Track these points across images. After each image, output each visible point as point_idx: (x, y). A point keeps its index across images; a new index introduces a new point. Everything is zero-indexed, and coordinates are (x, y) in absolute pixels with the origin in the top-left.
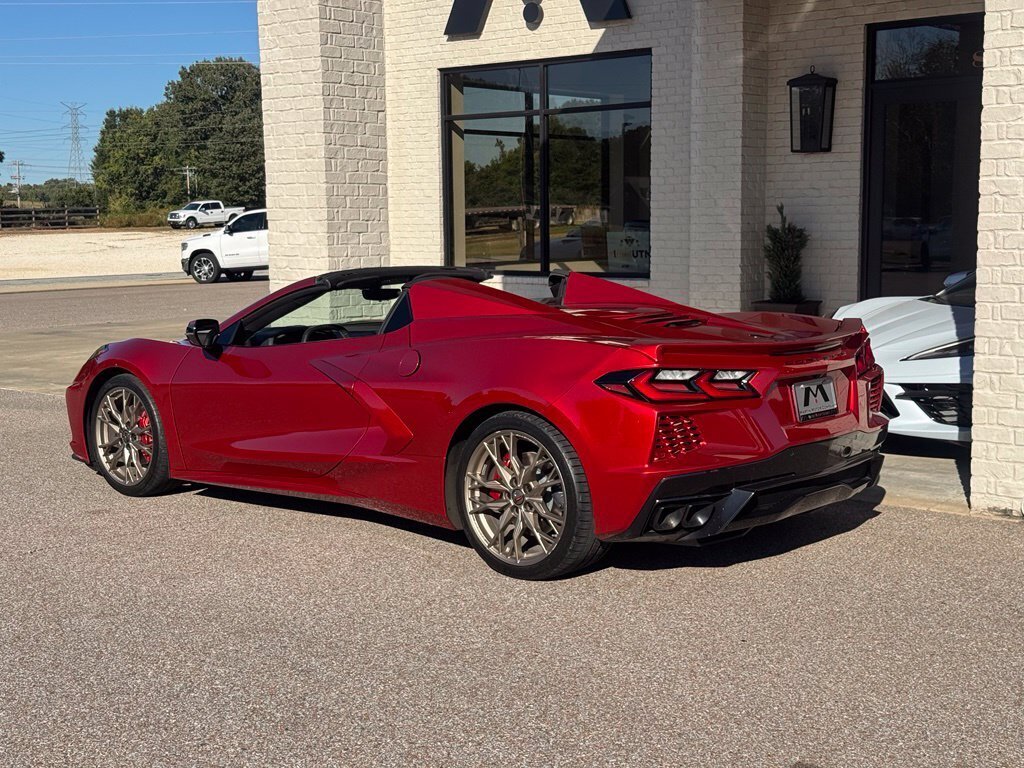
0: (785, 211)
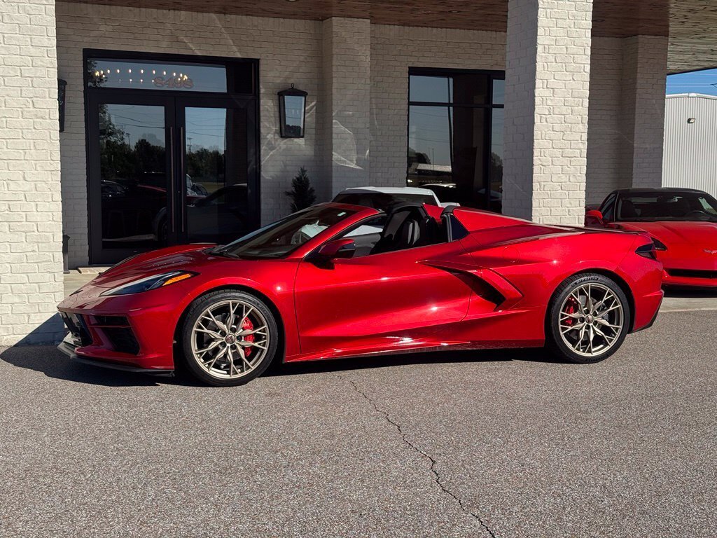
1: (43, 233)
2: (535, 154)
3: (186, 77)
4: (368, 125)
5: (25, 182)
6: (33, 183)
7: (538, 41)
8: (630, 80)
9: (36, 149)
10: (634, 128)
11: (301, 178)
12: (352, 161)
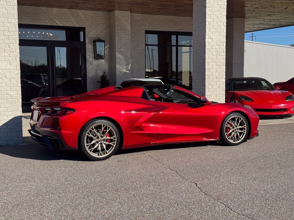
1: (13, 99)
2: (206, 65)
3: (52, 35)
4: (130, 54)
5: (6, 78)
6: (9, 79)
7: (206, 20)
8: (231, 35)
9: (10, 65)
10: (233, 54)
11: (104, 76)
12: (124, 68)
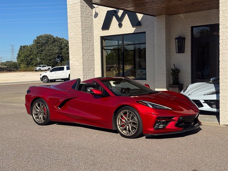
0: (175, 65)
